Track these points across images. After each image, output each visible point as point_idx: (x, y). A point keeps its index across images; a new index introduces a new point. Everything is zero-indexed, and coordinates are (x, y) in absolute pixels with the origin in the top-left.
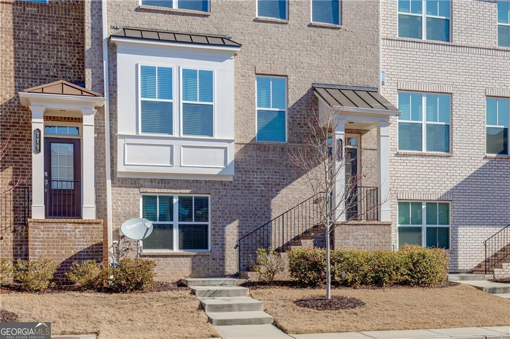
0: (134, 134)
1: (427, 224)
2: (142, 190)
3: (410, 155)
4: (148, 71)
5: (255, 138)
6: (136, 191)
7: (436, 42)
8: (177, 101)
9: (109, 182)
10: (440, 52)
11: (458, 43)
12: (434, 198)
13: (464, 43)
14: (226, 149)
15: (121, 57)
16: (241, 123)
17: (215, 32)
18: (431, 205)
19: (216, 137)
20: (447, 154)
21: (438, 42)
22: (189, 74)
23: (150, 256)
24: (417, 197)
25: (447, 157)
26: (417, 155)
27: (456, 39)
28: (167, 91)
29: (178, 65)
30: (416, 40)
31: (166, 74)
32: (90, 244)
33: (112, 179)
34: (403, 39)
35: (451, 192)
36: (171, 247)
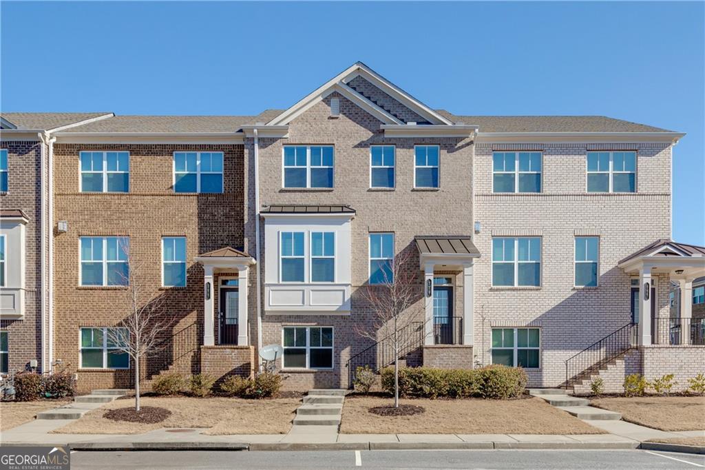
0: (277, 283)
1: (518, 346)
2: (283, 324)
3: (502, 290)
4: (286, 236)
5: (368, 281)
6: (279, 324)
7: (527, 193)
8: (308, 257)
9: (259, 319)
10: (532, 202)
11: (548, 193)
12: (524, 324)
13: (553, 193)
14: (344, 291)
15: (267, 227)
16: (357, 268)
17: (337, 202)
18: (522, 331)
19: (336, 282)
20: (537, 287)
21: (529, 193)
22: (316, 236)
23: (289, 372)
24: (509, 324)
25: (537, 290)
26: (509, 290)
27: (546, 189)
28: (300, 250)
29: (308, 230)
30: (511, 193)
31: (300, 237)
32: (242, 363)
33: (262, 317)
34: (497, 193)
35: (541, 319)
36: (305, 366)
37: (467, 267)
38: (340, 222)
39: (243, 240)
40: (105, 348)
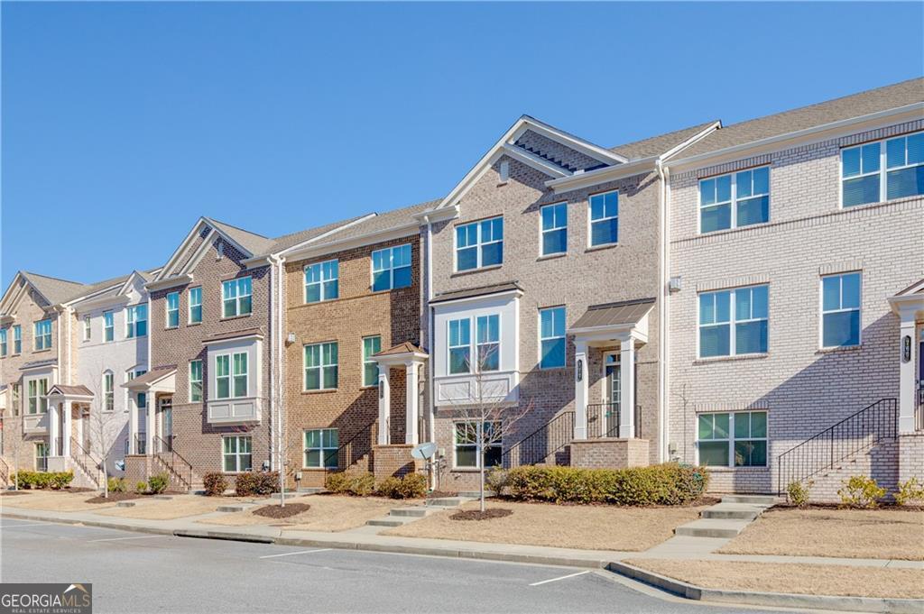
0: (445, 376)
1: (735, 437)
2: (454, 419)
3: (711, 362)
4: (454, 324)
5: (538, 365)
6: (450, 420)
7: (753, 226)
8: (474, 344)
9: (432, 415)
10: (757, 236)
11: (778, 220)
12: (742, 407)
13: (787, 218)
14: (508, 379)
15: (436, 316)
16: (527, 352)
17: (505, 280)
18: (738, 415)
19: (501, 370)
20: (762, 355)
21: (750, 227)
22: (482, 321)
23: (461, 472)
24: (720, 407)
25: (761, 358)
27: (775, 216)
28: (466, 339)
29: (473, 315)
30: (726, 231)
31: (466, 323)
32: (407, 462)
33: (434, 413)
34: (707, 234)
35: (767, 398)
36: (475, 465)
37: (624, 341)
38: (505, 301)
39: (419, 333)
40: (321, 448)
